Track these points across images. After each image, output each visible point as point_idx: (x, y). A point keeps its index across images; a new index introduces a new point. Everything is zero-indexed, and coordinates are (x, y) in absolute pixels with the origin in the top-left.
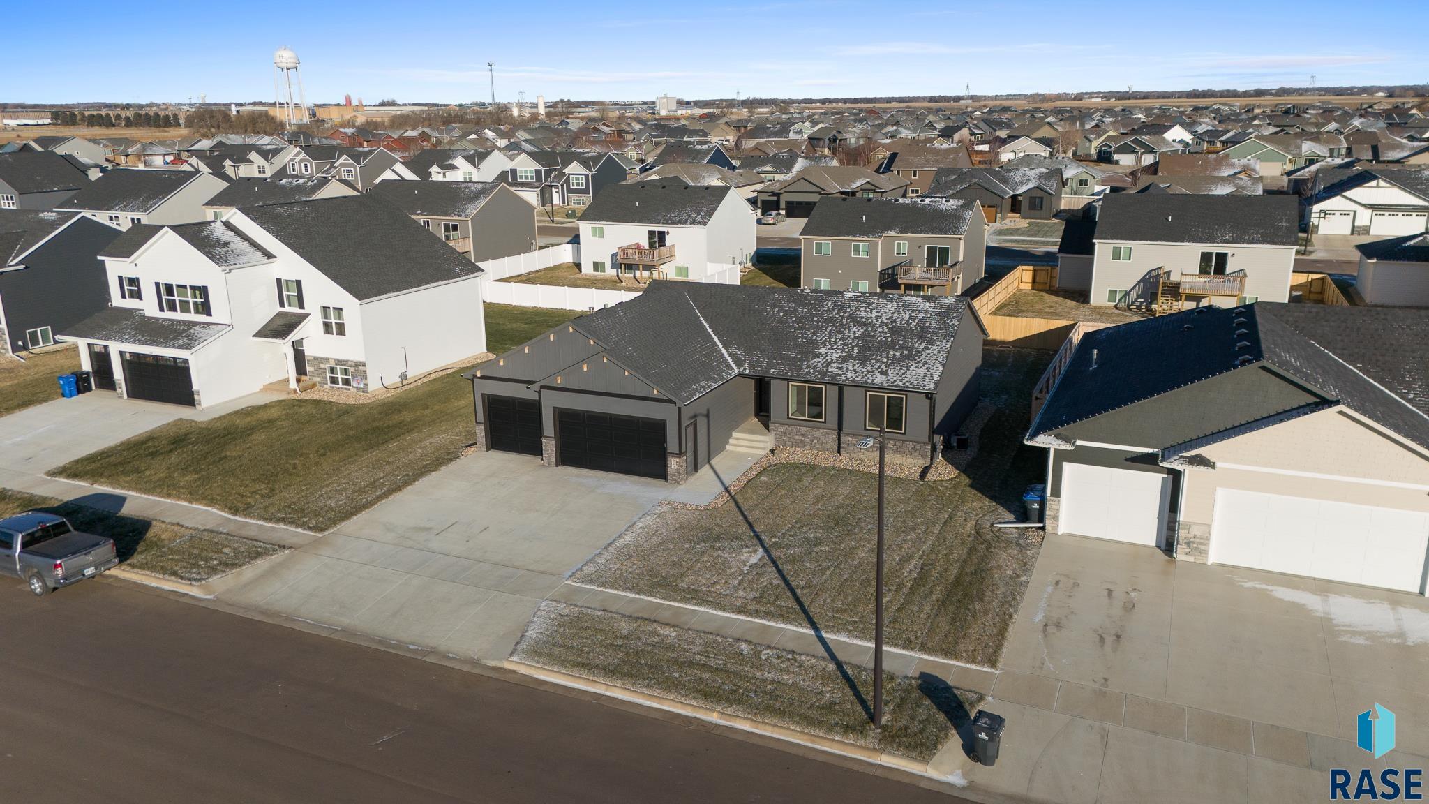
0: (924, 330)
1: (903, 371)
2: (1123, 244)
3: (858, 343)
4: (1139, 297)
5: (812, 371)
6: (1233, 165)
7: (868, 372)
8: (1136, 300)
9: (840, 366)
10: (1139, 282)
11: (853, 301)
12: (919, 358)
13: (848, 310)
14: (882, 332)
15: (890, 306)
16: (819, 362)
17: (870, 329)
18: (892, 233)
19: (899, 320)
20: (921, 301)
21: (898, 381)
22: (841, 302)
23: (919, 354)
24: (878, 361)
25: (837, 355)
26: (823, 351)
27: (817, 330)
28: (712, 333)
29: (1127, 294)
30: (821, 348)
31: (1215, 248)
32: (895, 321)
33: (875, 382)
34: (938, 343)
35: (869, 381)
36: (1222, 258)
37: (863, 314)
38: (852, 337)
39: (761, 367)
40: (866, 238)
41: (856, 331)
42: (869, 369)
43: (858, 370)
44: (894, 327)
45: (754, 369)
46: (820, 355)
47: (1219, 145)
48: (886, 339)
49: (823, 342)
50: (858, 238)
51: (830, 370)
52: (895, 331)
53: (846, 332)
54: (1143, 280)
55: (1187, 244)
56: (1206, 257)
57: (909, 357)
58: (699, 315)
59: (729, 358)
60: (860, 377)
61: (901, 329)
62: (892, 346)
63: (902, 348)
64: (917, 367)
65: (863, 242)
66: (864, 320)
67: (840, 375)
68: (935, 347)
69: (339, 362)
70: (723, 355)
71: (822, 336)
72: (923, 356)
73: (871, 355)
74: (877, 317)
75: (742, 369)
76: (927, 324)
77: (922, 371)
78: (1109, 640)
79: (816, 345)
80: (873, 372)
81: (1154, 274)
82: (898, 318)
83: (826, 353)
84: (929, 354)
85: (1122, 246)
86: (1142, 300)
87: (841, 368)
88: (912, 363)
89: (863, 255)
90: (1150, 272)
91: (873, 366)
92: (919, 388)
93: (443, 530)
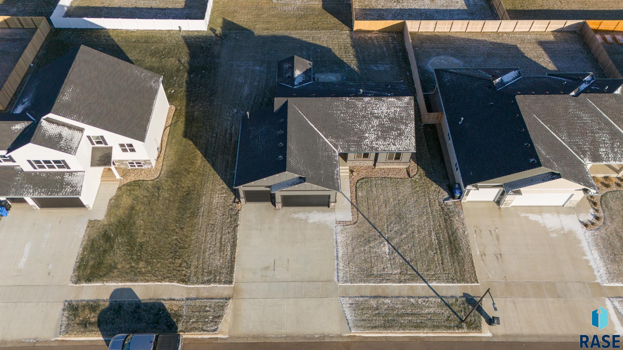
0: (402, 118)
1: (401, 143)
3: (379, 129)
5: (366, 147)
7: (388, 144)
9: (376, 143)
11: (369, 103)
12: (404, 134)
13: (369, 110)
14: (386, 121)
15: (385, 105)
16: (367, 142)
17: (381, 120)
19: (390, 113)
20: (396, 101)
21: (401, 148)
22: (364, 104)
23: (404, 132)
24: (390, 138)
25: (373, 137)
26: (367, 135)
27: (361, 123)
28: (317, 130)
30: (365, 134)
32: (389, 114)
33: (392, 150)
34: (409, 125)
35: (390, 149)
37: (376, 111)
38: (375, 125)
39: (345, 147)
41: (376, 122)
42: (388, 143)
43: (384, 144)
44: (390, 117)
45: (343, 149)
46: (366, 138)
48: (389, 125)
49: (365, 130)
51: (373, 146)
52: (391, 120)
53: (372, 123)
57: (400, 135)
58: (307, 120)
59: (331, 145)
60: (386, 148)
61: (393, 118)
62: (392, 129)
63: (397, 129)
64: (405, 140)
66: (377, 115)
67: (378, 148)
68: (409, 128)
69: (134, 160)
70: (328, 143)
71: (363, 127)
72: (406, 133)
73: (386, 135)
74: (382, 112)
75: (338, 150)
76: (402, 115)
77: (408, 141)
78: (499, 256)
79: (363, 132)
80: (390, 144)
82: (390, 112)
83: (369, 136)
84: (407, 132)
87: (377, 144)
88: (403, 137)
91: (389, 141)
92: (409, 151)
93: (274, 267)
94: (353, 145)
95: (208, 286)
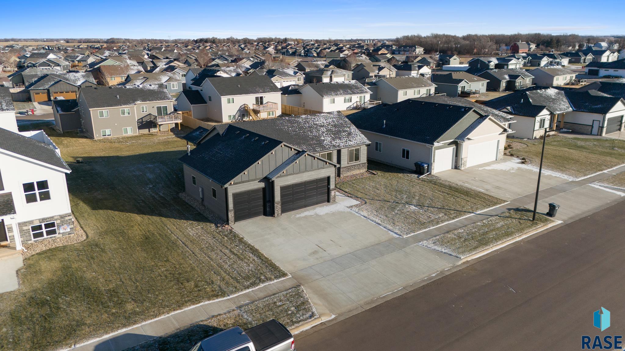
0: (341, 124)
1: (354, 139)
2: (231, 97)
3: (330, 133)
4: (239, 116)
5: (329, 146)
6: (133, 69)
8: (238, 118)
10: (238, 111)
11: (307, 118)
13: (311, 122)
14: (331, 128)
15: (322, 118)
16: (327, 143)
17: (326, 127)
18: (139, 102)
19: (330, 122)
20: (328, 114)
21: (358, 142)
22: (304, 120)
23: (351, 132)
24: (343, 137)
25: (329, 139)
27: (311, 132)
29: (234, 116)
30: (321, 138)
31: (259, 95)
34: (351, 127)
35: (350, 144)
36: (261, 98)
37: (317, 123)
38: (325, 131)
39: (311, 149)
40: (128, 106)
43: (342, 142)
44: (332, 125)
46: (324, 141)
47: (77, 62)
48: (336, 130)
50: (124, 106)
51: (334, 144)
53: (320, 130)
54: (239, 110)
55: (251, 94)
56: (257, 98)
57: (349, 134)
60: (346, 144)
61: (335, 125)
62: (340, 131)
64: (356, 136)
65: (126, 108)
66: (320, 125)
67: (340, 145)
69: (43, 220)
71: (315, 134)
73: (339, 136)
74: (323, 123)
77: (359, 137)
78: (498, 188)
79: (318, 137)
80: (347, 141)
81: (242, 107)
83: (325, 139)
84: (354, 131)
85: (230, 98)
86: (240, 118)
87: (337, 143)
88: (353, 135)
89: (126, 115)
90: (241, 107)
91: (344, 140)
92: (366, 143)
93: (322, 249)
94: (317, 147)
95: (257, 288)
